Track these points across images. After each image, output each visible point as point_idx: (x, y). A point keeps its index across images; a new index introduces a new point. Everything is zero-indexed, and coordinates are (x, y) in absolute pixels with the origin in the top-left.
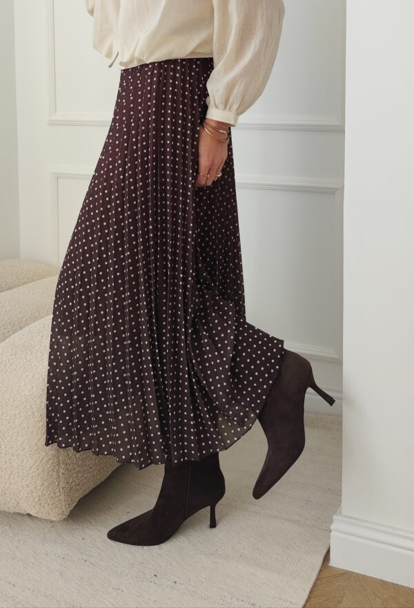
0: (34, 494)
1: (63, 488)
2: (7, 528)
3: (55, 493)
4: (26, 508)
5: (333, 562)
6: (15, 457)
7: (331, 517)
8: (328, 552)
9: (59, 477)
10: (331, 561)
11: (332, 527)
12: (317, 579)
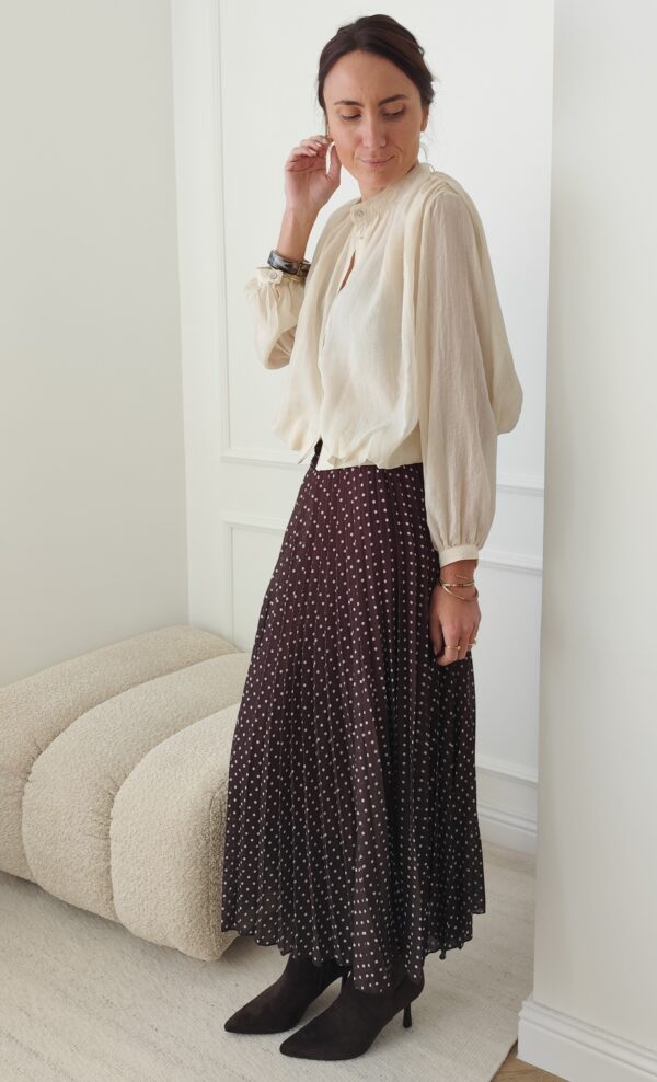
0: (182, 930)
1: (214, 927)
2: (155, 961)
3: (204, 932)
4: (174, 942)
5: (522, 1055)
6: (161, 888)
7: (520, 1003)
8: (517, 1042)
9: (209, 914)
10: (519, 1054)
11: (521, 1014)
12: (498, 1073)
